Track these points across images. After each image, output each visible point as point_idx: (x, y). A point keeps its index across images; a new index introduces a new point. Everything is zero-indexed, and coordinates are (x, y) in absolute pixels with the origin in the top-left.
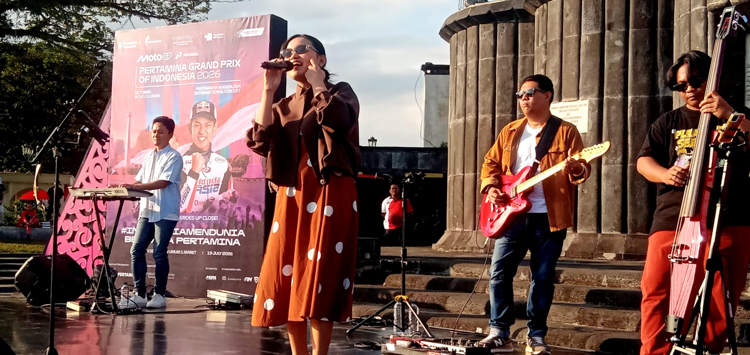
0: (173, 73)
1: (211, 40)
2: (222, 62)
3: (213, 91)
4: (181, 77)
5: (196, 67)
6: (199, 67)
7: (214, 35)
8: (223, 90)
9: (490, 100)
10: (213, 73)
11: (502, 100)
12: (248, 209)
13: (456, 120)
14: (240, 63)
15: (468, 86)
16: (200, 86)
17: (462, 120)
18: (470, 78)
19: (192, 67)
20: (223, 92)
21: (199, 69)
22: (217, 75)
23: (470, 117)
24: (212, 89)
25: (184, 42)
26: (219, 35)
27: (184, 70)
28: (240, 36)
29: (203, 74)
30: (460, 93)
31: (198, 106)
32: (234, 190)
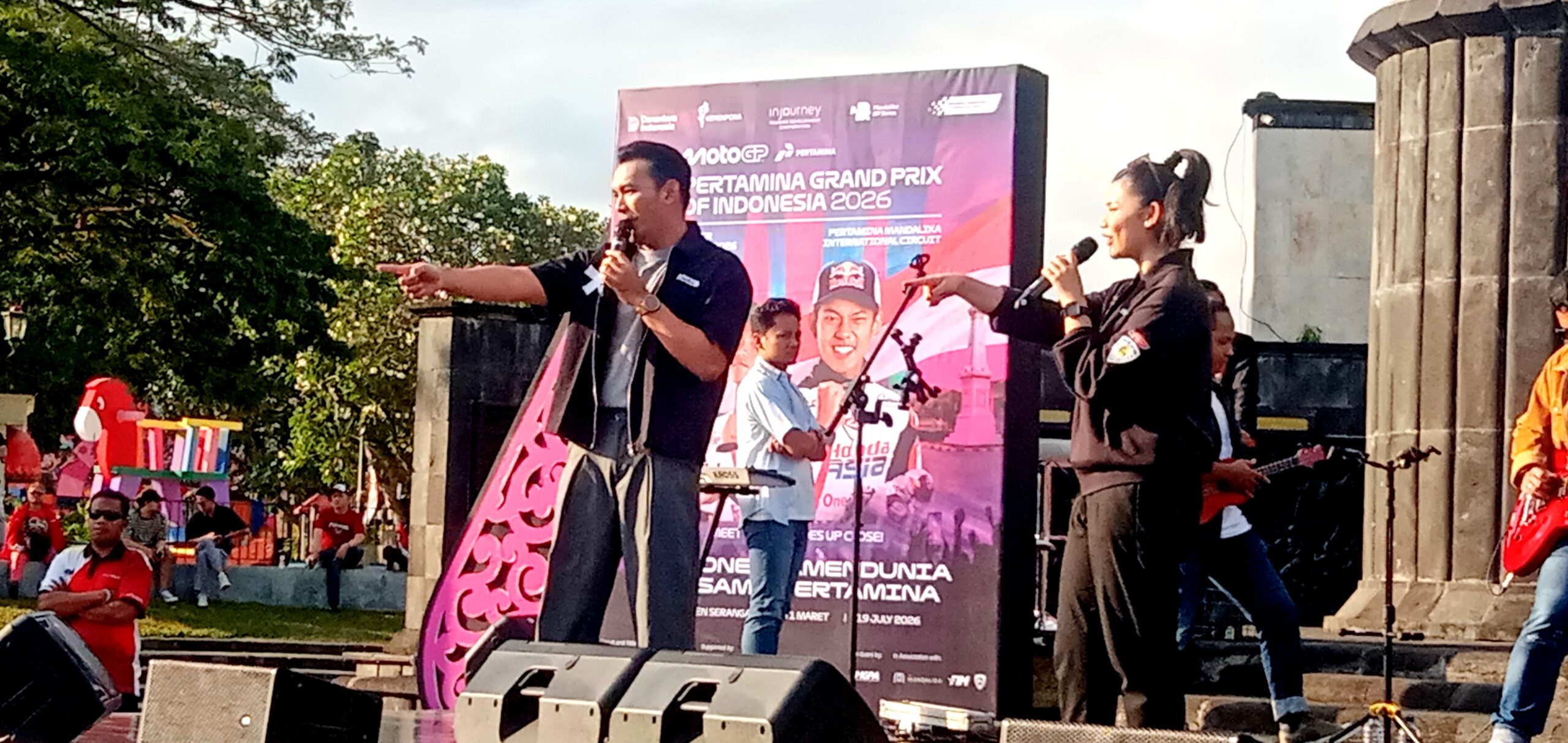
0: (769, 193)
1: (868, 119)
2: (894, 171)
3: (871, 239)
4: (790, 203)
5: (828, 180)
6: (838, 182)
7: (875, 107)
8: (897, 236)
9: (1493, 236)
10: (871, 196)
11: (1527, 238)
12: (959, 518)
13: (1397, 286)
14: (940, 175)
15: (1433, 196)
16: (836, 225)
17: (1415, 287)
18: (1437, 176)
19: (818, 180)
20: (898, 240)
21: (836, 186)
22: (882, 202)
23: (1438, 279)
24: (869, 234)
25: (799, 121)
26: (886, 107)
27: (798, 187)
28: (939, 114)
29: (846, 198)
30: (1410, 215)
31: (834, 272)
32: (924, 472)
